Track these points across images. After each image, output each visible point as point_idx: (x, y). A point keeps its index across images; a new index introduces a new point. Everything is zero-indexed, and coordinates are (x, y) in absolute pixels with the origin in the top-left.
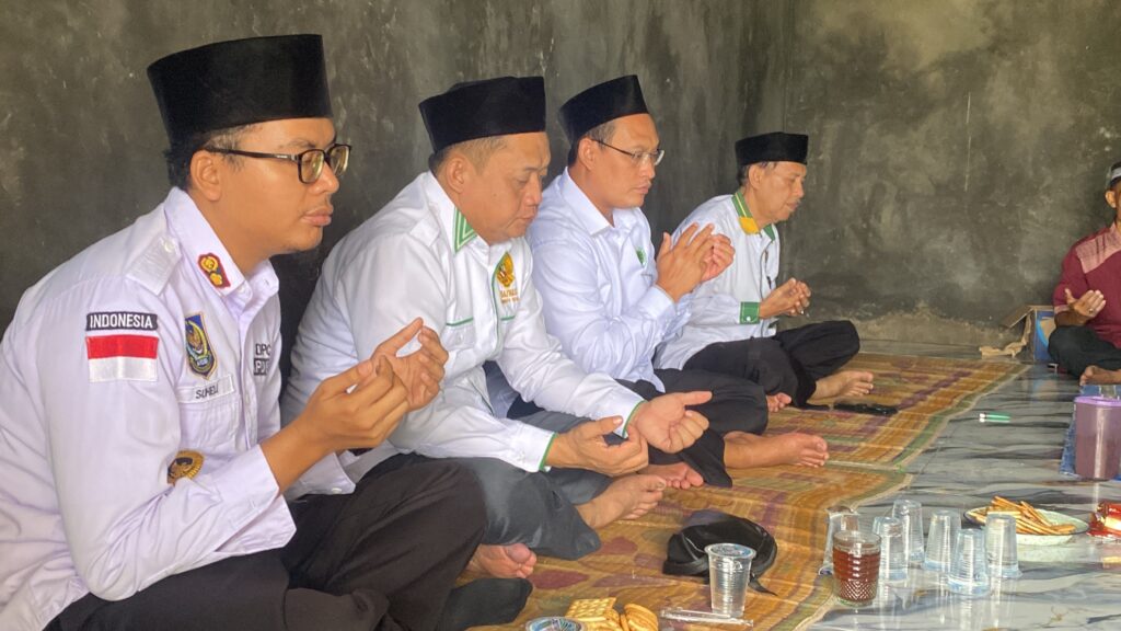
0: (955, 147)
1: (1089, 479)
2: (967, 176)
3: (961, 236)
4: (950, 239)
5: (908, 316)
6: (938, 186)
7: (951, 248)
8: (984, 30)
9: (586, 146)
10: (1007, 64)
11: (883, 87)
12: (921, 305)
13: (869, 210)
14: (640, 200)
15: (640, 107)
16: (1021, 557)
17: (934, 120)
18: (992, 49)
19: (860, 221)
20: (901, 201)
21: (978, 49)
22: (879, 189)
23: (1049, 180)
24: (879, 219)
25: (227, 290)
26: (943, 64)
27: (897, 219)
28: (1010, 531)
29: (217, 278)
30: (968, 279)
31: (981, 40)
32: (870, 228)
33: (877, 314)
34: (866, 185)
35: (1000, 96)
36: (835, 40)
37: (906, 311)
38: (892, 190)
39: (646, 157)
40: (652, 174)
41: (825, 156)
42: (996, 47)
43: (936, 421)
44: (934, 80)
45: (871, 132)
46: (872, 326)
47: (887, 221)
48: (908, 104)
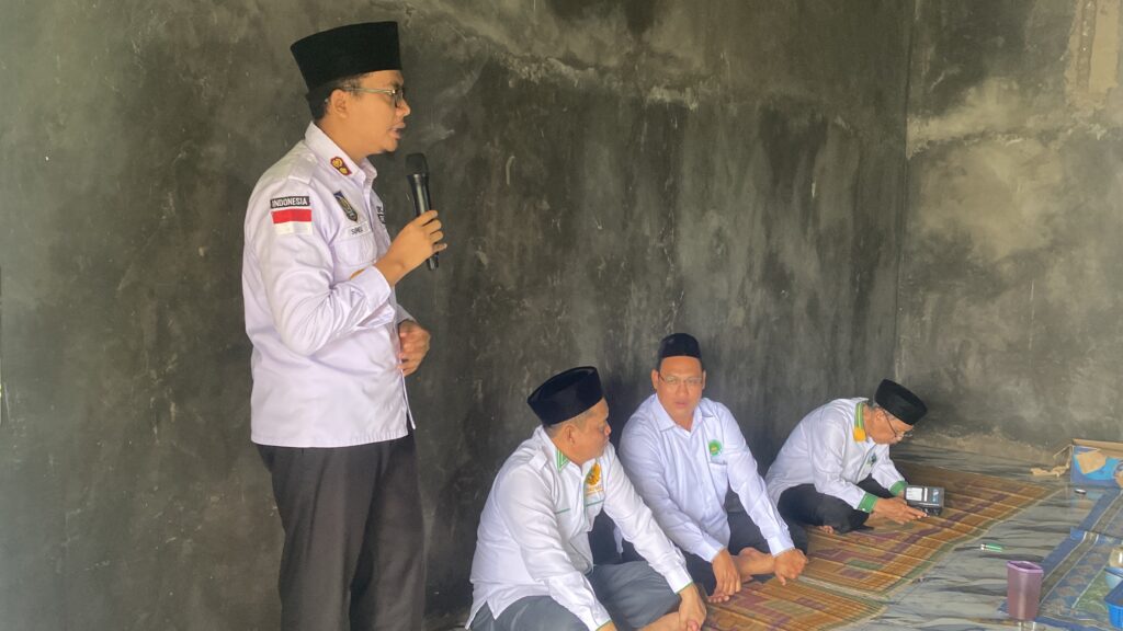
0: (1022, 318)
2: (1031, 339)
3: (1026, 383)
4: (1018, 385)
5: (986, 436)
6: (1010, 345)
7: (1019, 391)
8: (1044, 235)
10: (1062, 260)
11: (969, 271)
12: (996, 429)
13: (958, 358)
17: (1007, 297)
18: (1050, 249)
19: (951, 366)
20: (982, 353)
21: (1041, 249)
22: (965, 345)
24: (965, 365)
26: (1015, 257)
27: (979, 366)
30: (1030, 413)
31: (1042, 242)
32: (958, 372)
33: (963, 434)
34: (956, 341)
35: (1057, 283)
36: (935, 237)
37: (985, 433)
38: (975, 346)
41: (927, 318)
42: (1053, 247)
43: (944, 549)
44: (1006, 268)
45: (961, 303)
46: (960, 441)
47: (972, 367)
48: (988, 284)
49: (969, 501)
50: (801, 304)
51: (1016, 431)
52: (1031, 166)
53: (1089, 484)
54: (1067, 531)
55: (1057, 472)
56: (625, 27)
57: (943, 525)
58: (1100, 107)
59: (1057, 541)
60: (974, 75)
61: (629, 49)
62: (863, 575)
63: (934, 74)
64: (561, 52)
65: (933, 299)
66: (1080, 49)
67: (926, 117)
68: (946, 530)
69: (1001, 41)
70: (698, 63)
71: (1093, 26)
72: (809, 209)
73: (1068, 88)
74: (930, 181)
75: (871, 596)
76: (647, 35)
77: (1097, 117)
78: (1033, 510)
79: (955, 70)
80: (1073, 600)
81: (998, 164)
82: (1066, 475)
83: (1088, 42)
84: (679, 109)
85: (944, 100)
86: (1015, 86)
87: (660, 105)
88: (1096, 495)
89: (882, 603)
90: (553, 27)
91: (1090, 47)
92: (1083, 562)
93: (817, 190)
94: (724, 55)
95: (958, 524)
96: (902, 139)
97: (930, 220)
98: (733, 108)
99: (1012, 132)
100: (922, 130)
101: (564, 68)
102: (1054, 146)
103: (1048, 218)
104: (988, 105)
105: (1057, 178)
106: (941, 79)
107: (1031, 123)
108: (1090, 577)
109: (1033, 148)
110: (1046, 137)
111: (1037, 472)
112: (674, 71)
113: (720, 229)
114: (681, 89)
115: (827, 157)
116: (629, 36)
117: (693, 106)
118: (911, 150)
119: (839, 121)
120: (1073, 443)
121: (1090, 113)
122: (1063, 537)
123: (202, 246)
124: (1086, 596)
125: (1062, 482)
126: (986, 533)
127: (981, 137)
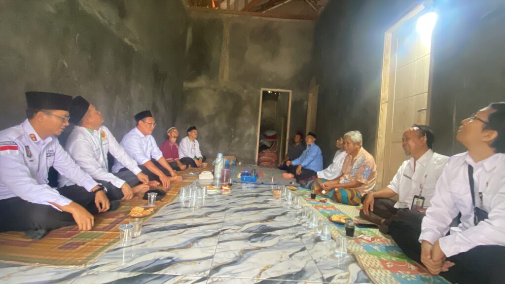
1: (223, 182)
8: (214, 112)
9: (140, 122)
11: (198, 119)
14: (151, 132)
15: (150, 116)
16: (208, 193)
21: (213, 115)
23: (223, 136)
25: (36, 141)
26: (208, 116)
28: (206, 189)
29: (34, 139)
36: (190, 111)
39: (153, 125)
40: (154, 128)
42: (216, 115)
44: (206, 119)
48: (202, 122)
61: (119, 22)
66: (221, 72)
67: (188, 82)
73: (219, 80)
74: (189, 97)
77: (224, 87)
79: (195, 72)
81: (205, 95)
85: (192, 79)
93: (165, 90)
96: (182, 86)
97: (188, 107)
99: (207, 88)
100: (187, 85)
102: (216, 92)
103: (215, 108)
104: (202, 81)
106: (192, 73)
107: (212, 87)
109: (212, 92)
112: (131, 36)
114: (133, 43)
117: (136, 50)
118: (185, 89)
127: (201, 88)
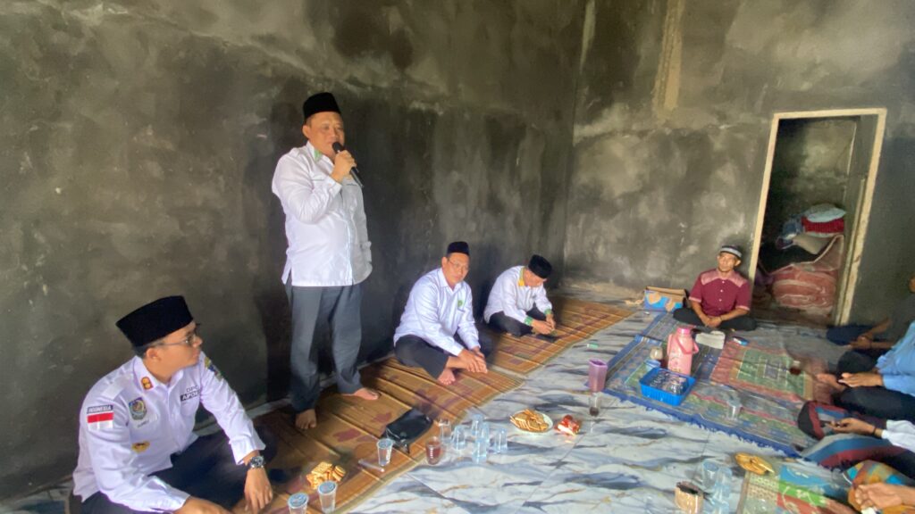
0: (626, 227)
2: (629, 237)
3: (626, 259)
4: (622, 259)
5: (606, 284)
6: (619, 240)
7: (622, 262)
8: (638, 185)
10: (646, 197)
11: (601, 203)
12: (611, 281)
13: (594, 246)
17: (618, 216)
19: (591, 250)
20: (606, 243)
22: (597, 241)
23: (659, 241)
24: (597, 250)
25: (152, 389)
26: (623, 196)
27: (604, 250)
29: (148, 385)
30: (628, 273)
31: (636, 189)
32: (594, 253)
33: (596, 282)
34: (594, 237)
35: (643, 209)
36: (585, 186)
38: (602, 240)
41: (580, 226)
42: (642, 191)
43: (567, 347)
44: (619, 202)
45: (596, 219)
46: (593, 286)
47: (601, 251)
48: (610, 210)
49: (589, 318)
50: (510, 220)
51: (621, 282)
52: (633, 150)
53: (652, 309)
54: (633, 336)
55: (638, 303)
56: (391, 64)
57: (571, 333)
58: (668, 118)
59: (627, 341)
60: (607, 102)
61: (397, 78)
62: (520, 362)
63: (588, 101)
64: (346, 76)
65: (583, 217)
66: (660, 88)
67: (583, 125)
68: (572, 335)
69: (621, 84)
70: (443, 89)
71: (667, 76)
72: (514, 172)
73: (654, 109)
74: (584, 157)
75: (519, 376)
76: (408, 71)
77: (667, 124)
78: (621, 324)
79: (598, 100)
80: (626, 378)
81: (617, 148)
82: (642, 304)
83: (664, 84)
84: (433, 115)
85: (593, 115)
86: (628, 108)
87: (418, 112)
88: (654, 315)
89: (523, 380)
90: (339, 60)
91: (665, 87)
92: (638, 355)
93: (520, 161)
94: (461, 86)
95: (579, 332)
96: (571, 136)
97: (583, 178)
98: (467, 116)
99: (625, 132)
100: (581, 131)
101: (350, 87)
102: (645, 139)
103: (640, 176)
104: (614, 118)
105: (646, 155)
106: (591, 104)
107: (635, 127)
108: (639, 364)
109: (635, 140)
110: (642, 134)
111: (628, 303)
112: (427, 93)
113: (460, 181)
114: (432, 102)
115: (526, 143)
116: (395, 70)
117: (441, 113)
118: (576, 141)
119: (533, 125)
120: (647, 289)
121: (663, 121)
122: (632, 339)
123: (59, 187)
124: (633, 376)
125: (640, 308)
126: (593, 337)
127: (610, 134)
